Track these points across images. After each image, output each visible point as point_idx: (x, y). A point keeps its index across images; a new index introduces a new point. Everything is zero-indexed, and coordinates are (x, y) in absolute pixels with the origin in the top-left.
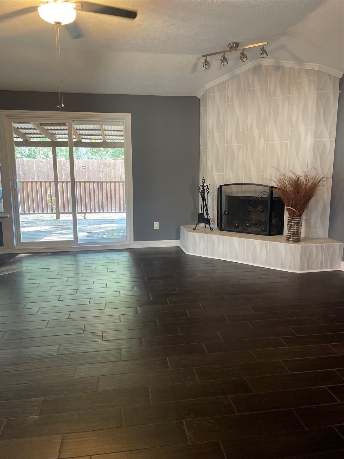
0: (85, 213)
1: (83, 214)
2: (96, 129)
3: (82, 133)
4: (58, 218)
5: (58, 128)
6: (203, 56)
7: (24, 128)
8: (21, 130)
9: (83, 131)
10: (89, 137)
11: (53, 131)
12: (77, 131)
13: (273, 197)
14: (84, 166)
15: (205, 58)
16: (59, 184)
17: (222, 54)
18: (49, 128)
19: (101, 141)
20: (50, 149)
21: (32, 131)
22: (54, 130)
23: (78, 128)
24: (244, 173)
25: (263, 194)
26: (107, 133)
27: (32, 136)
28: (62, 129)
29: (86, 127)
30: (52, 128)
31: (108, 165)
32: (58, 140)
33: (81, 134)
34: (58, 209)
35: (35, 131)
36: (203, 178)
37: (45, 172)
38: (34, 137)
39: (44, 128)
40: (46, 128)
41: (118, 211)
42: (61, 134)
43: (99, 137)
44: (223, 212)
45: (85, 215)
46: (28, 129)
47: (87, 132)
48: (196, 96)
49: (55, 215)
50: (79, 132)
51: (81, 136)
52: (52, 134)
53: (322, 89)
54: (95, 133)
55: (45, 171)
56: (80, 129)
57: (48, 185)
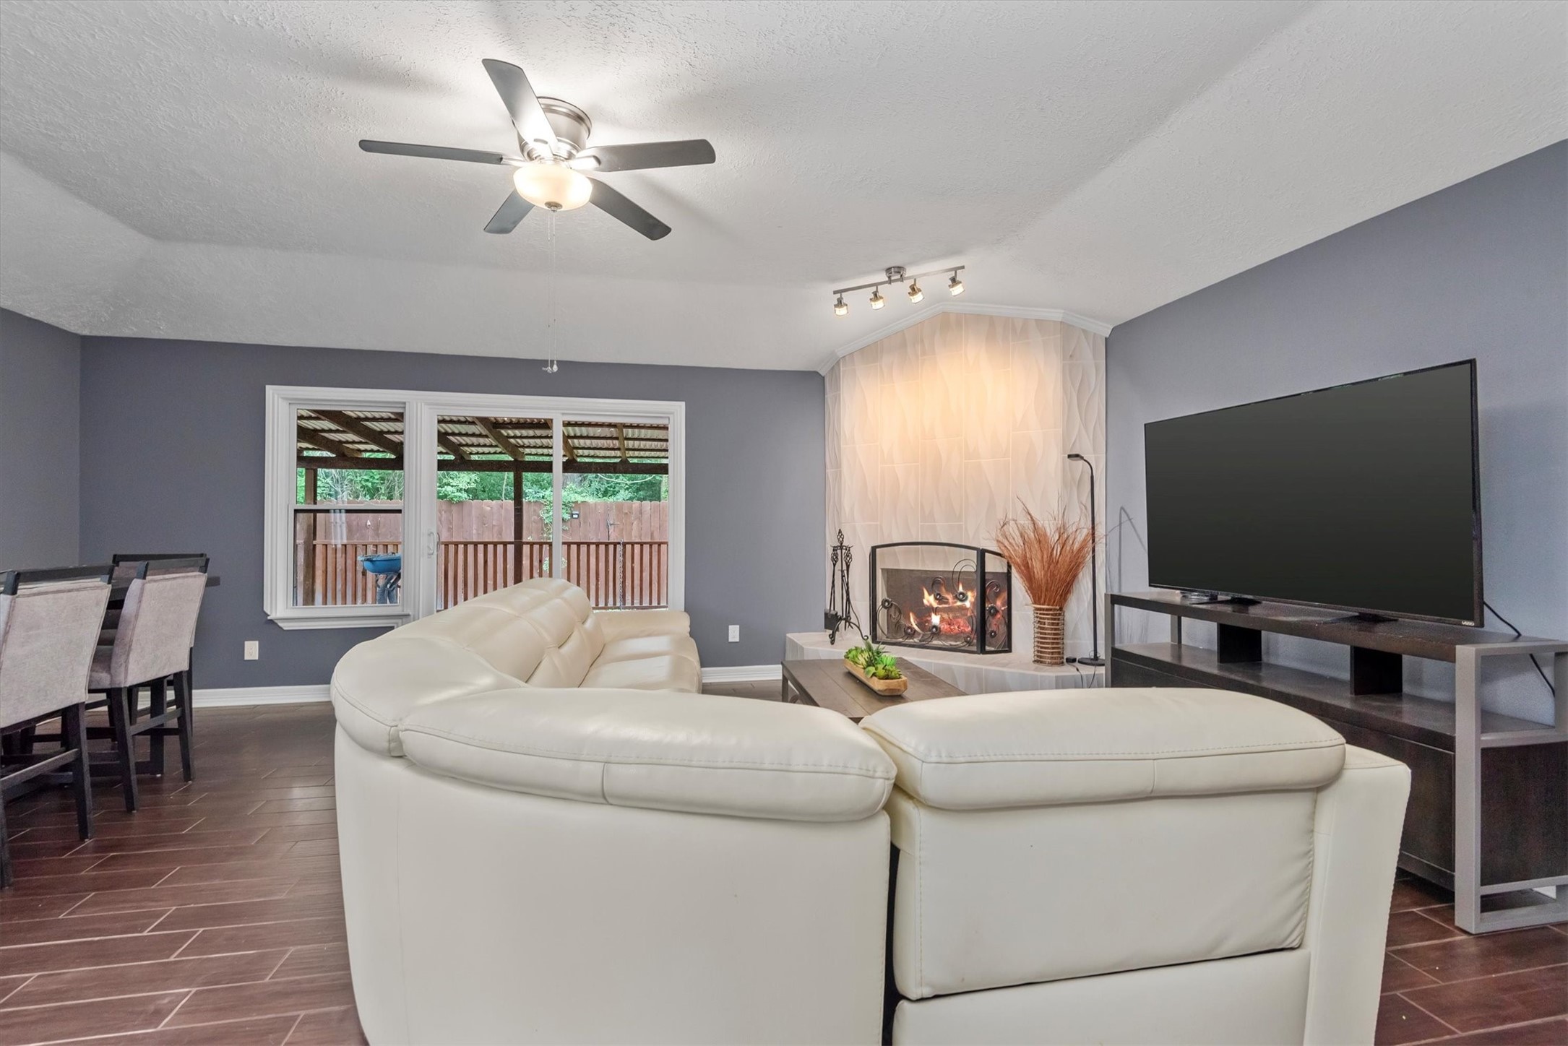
2: (609, 436)
3: (579, 444)
5: (531, 433)
6: (835, 292)
7: (460, 434)
8: (451, 438)
9: (582, 441)
10: (592, 452)
11: (519, 440)
12: (569, 440)
13: (986, 571)
14: (577, 512)
15: (838, 295)
16: (526, 549)
17: (874, 289)
18: (511, 433)
19: (617, 460)
20: (509, 476)
21: (475, 440)
22: (521, 437)
23: (572, 434)
24: (921, 522)
25: (963, 563)
26: (630, 444)
27: (474, 450)
28: (539, 435)
29: (587, 431)
30: (518, 433)
31: (626, 511)
32: (528, 458)
33: (578, 446)
35: (482, 441)
36: (840, 532)
37: (494, 526)
38: (478, 453)
39: (501, 434)
40: (504, 432)
41: (646, 604)
42: (535, 447)
43: (613, 453)
44: (879, 603)
46: (467, 435)
47: (588, 443)
48: (818, 370)
50: (573, 443)
51: (575, 451)
52: (516, 446)
53: (1071, 356)
54: (605, 444)
55: (494, 523)
56: (575, 435)
57: (500, 548)
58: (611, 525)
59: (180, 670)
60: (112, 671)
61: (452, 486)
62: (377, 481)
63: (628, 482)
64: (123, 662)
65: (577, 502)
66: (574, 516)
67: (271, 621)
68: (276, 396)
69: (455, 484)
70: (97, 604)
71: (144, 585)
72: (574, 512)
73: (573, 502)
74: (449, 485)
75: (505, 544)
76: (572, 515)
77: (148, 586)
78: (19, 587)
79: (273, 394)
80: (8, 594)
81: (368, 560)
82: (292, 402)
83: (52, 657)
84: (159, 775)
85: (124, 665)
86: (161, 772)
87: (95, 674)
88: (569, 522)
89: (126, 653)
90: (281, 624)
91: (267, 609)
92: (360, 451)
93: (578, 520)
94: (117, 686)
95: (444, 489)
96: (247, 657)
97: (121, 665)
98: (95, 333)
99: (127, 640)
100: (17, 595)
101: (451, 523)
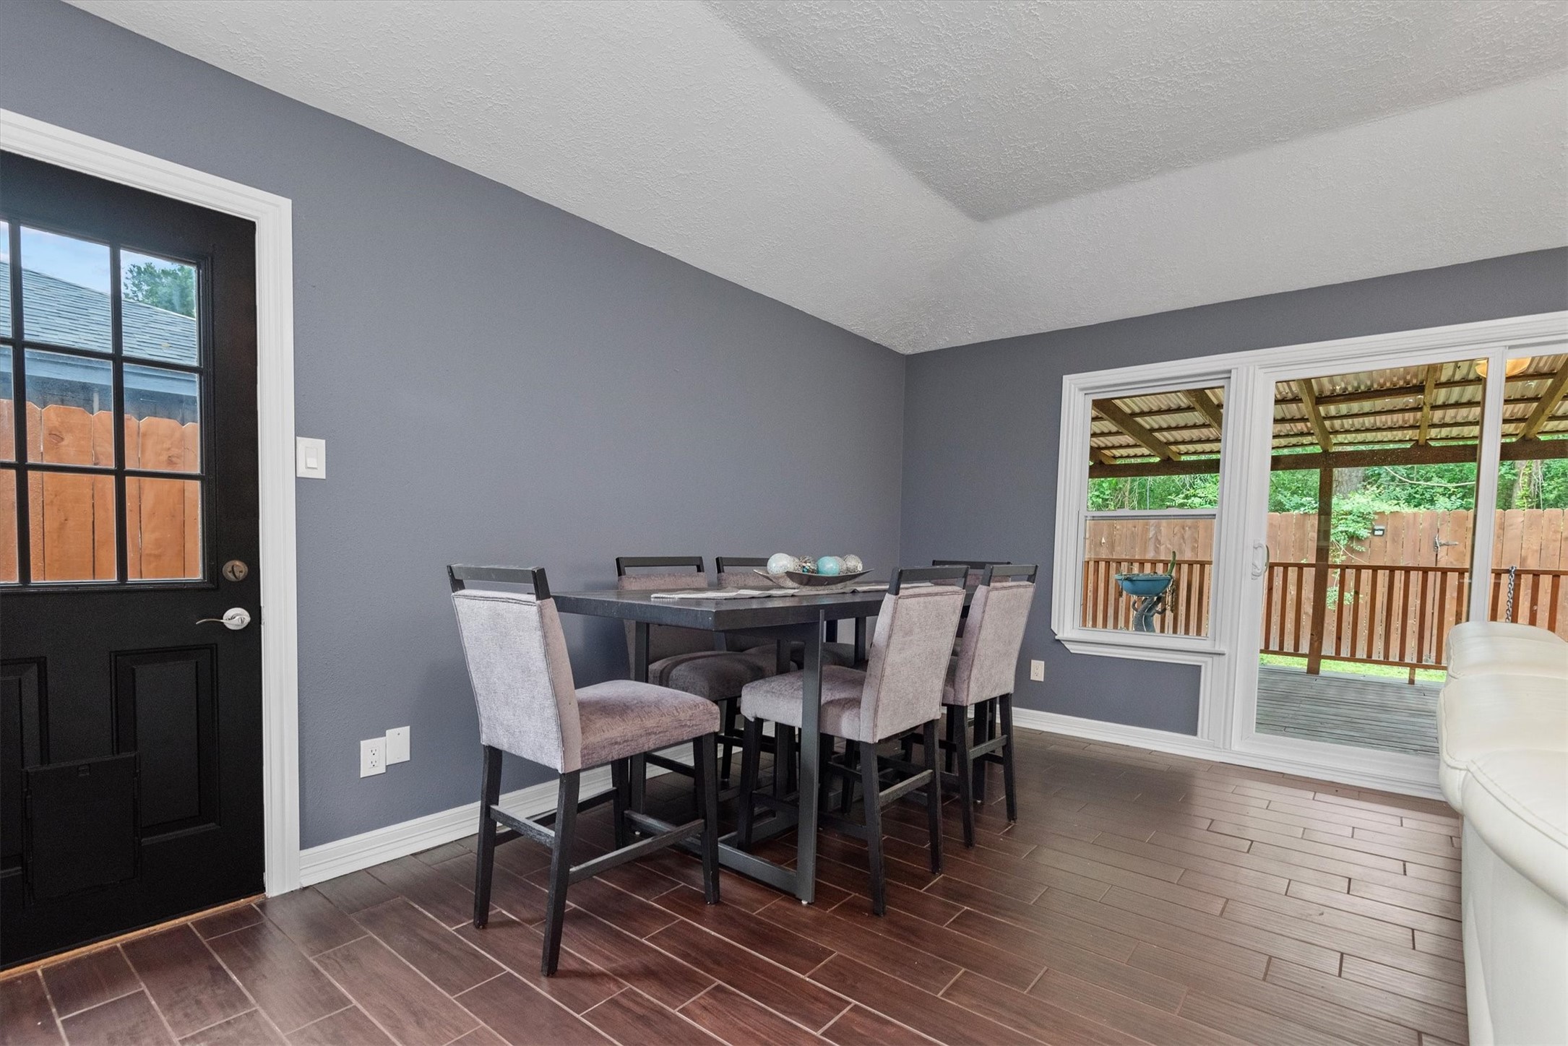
0: (1413, 667)
1: (1407, 670)
4: (1313, 670)
16: (1334, 575)
34: (1316, 644)
45: (1412, 674)
49: (1305, 661)
57: (1293, 573)
58: (1441, 545)
59: (1006, 692)
60: (956, 686)
61: (1200, 498)
62: (1107, 497)
63: (1449, 485)
64: (966, 678)
65: (1384, 512)
66: (1376, 533)
67: (1058, 641)
68: (1073, 386)
69: (1203, 495)
70: (954, 612)
71: (988, 592)
72: (1376, 527)
73: (1376, 513)
74: (1195, 496)
75: (1300, 567)
76: (1374, 530)
77: (994, 594)
78: (902, 586)
79: (1070, 384)
80: (892, 594)
81: (1126, 579)
82: (1086, 391)
83: (919, 668)
84: (979, 801)
85: (967, 682)
86: (982, 799)
87: (946, 688)
88: (1368, 542)
89: (969, 668)
90: (1068, 646)
91: (1054, 627)
92: (1115, 457)
93: (1382, 538)
94: (960, 704)
95: (1190, 501)
96: (1033, 677)
97: (965, 680)
98: (917, 351)
99: (971, 653)
100: (899, 596)
101: (1196, 541)
